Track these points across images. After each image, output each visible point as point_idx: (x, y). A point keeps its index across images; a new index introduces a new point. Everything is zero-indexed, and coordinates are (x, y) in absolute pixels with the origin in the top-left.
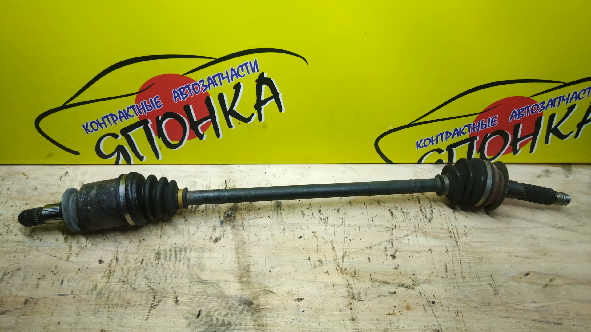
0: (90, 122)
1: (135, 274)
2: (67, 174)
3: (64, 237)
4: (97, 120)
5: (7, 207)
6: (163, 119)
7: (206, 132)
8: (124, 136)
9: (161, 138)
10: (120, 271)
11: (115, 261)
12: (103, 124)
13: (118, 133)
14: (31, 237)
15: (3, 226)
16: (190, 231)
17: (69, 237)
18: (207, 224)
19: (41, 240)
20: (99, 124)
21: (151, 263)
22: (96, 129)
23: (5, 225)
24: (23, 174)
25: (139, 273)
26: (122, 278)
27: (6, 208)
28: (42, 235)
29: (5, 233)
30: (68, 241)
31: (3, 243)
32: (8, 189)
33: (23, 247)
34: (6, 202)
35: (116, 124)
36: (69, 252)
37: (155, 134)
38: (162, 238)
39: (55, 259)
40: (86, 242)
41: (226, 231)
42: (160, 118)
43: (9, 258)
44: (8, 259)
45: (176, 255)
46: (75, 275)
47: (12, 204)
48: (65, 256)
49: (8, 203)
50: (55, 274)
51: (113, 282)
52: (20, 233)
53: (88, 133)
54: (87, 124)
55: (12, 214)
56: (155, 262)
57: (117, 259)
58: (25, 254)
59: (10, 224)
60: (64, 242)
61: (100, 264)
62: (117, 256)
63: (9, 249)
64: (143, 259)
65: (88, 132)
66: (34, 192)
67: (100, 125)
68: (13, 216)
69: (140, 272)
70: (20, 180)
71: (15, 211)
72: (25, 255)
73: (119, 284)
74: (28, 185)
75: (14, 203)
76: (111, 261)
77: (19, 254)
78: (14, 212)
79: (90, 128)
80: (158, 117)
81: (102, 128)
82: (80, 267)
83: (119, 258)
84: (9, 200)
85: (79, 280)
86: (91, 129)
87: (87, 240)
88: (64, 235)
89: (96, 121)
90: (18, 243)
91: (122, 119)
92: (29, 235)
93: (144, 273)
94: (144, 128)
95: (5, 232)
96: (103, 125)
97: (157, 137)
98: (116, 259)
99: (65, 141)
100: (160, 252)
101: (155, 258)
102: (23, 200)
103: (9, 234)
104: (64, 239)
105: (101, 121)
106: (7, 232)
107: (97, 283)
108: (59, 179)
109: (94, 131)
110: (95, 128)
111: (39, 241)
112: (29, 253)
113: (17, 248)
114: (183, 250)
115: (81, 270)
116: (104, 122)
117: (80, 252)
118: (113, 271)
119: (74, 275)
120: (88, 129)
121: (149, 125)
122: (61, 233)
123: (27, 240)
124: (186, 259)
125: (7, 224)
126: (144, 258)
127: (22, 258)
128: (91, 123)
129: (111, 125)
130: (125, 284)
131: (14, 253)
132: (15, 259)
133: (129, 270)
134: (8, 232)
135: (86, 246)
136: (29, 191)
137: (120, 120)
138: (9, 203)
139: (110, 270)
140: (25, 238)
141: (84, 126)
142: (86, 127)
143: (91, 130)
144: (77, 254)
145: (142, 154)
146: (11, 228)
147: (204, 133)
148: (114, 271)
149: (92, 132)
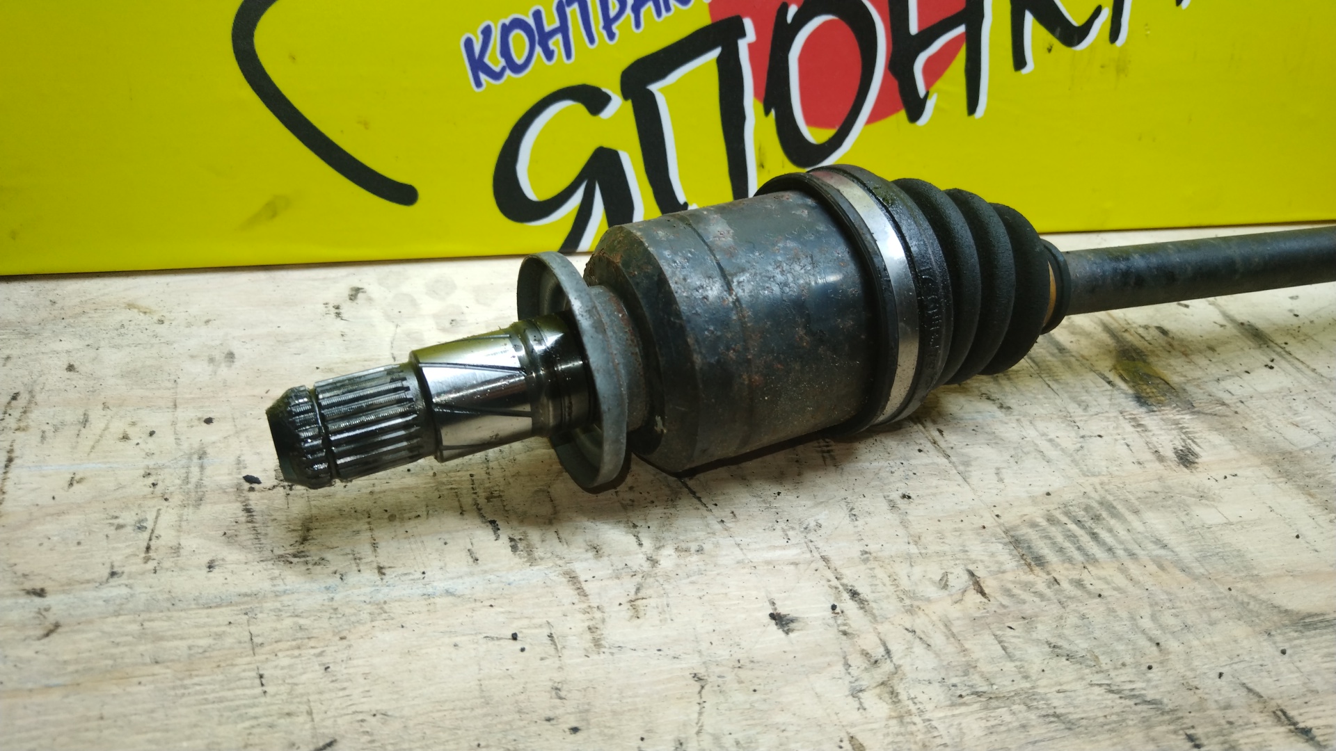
0: (504, 26)
1: (999, 647)
2: (360, 295)
3: (504, 539)
4: (537, 15)
5: (98, 441)
6: (801, 20)
7: (939, 85)
8: (629, 103)
9: (773, 113)
10: (919, 649)
11: (849, 606)
12: (559, 38)
13: (612, 88)
14: (315, 564)
15: (111, 531)
16: (1057, 440)
17: (534, 535)
18: (1093, 410)
19: (380, 570)
20: (538, 36)
21: (1027, 586)
22: (519, 60)
23: (120, 527)
24: (130, 306)
25: (1013, 640)
26: (955, 680)
27: (93, 447)
28: (375, 546)
29: (135, 566)
30: (538, 553)
31: (144, 616)
32: (71, 368)
33: (288, 622)
34: (85, 422)
35: (611, 36)
36: (584, 606)
37: (756, 94)
38: (974, 480)
39: (523, 650)
40: (641, 545)
41: (1186, 425)
42: (793, 10)
43: (229, 694)
44: (221, 700)
45: (1094, 536)
46: (700, 713)
47: (118, 427)
48: (574, 627)
49: (97, 424)
50: (575, 730)
51: (930, 706)
52: (232, 555)
53: (478, 83)
54: (487, 32)
55: (142, 472)
56: (1039, 579)
57: (854, 594)
58: (321, 654)
59: (151, 516)
60: (517, 560)
61: (787, 633)
62: (845, 581)
63: (204, 642)
64: (972, 574)
65: (483, 77)
66: (224, 371)
67: (545, 37)
68: (151, 480)
69: (1011, 632)
70: (122, 331)
71: (150, 455)
72: (326, 660)
73: (963, 709)
74: (175, 345)
75: (134, 424)
76: (834, 607)
77: (284, 661)
78: (151, 462)
79: (494, 59)
80: (784, 9)
81: (549, 54)
82: (693, 663)
83: (860, 590)
84: (96, 415)
85: (740, 736)
86: (497, 63)
87: (637, 537)
88: (496, 529)
89: (531, 21)
90: (249, 603)
91: (643, 11)
92: (295, 556)
93: (1034, 635)
94: (720, 60)
95: (139, 560)
96: (556, 43)
97: (761, 107)
98: (846, 596)
99: (366, 125)
100: (1018, 533)
101: (1023, 562)
102: (175, 406)
103: (167, 564)
104: (514, 548)
105: (552, 21)
106: (147, 560)
107: (853, 731)
108: (333, 316)
109: (508, 73)
110: (519, 58)
111: (370, 575)
112: (345, 642)
113: (253, 629)
114: (1104, 514)
115: (713, 679)
116: (563, 29)
117: (640, 595)
118: (881, 650)
119: (695, 716)
120: (487, 60)
121: (743, 46)
122: (478, 521)
123: (292, 579)
124: (1151, 546)
125: (128, 518)
126: (971, 567)
127: (310, 676)
128: (506, 30)
129: (592, 40)
130: (994, 703)
131: (248, 659)
132: (270, 689)
133: (954, 635)
134: (152, 554)
135: (653, 562)
136: (199, 370)
137: (632, 16)
138: (102, 426)
139: (866, 654)
140: (277, 572)
141: (469, 44)
142: (477, 48)
143: (497, 69)
144: (634, 606)
145: (686, 191)
146: (167, 536)
147: (932, 90)
148: (888, 652)
149: (496, 76)
